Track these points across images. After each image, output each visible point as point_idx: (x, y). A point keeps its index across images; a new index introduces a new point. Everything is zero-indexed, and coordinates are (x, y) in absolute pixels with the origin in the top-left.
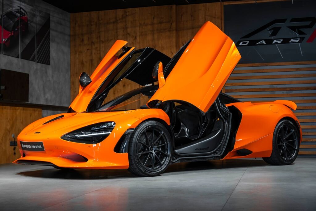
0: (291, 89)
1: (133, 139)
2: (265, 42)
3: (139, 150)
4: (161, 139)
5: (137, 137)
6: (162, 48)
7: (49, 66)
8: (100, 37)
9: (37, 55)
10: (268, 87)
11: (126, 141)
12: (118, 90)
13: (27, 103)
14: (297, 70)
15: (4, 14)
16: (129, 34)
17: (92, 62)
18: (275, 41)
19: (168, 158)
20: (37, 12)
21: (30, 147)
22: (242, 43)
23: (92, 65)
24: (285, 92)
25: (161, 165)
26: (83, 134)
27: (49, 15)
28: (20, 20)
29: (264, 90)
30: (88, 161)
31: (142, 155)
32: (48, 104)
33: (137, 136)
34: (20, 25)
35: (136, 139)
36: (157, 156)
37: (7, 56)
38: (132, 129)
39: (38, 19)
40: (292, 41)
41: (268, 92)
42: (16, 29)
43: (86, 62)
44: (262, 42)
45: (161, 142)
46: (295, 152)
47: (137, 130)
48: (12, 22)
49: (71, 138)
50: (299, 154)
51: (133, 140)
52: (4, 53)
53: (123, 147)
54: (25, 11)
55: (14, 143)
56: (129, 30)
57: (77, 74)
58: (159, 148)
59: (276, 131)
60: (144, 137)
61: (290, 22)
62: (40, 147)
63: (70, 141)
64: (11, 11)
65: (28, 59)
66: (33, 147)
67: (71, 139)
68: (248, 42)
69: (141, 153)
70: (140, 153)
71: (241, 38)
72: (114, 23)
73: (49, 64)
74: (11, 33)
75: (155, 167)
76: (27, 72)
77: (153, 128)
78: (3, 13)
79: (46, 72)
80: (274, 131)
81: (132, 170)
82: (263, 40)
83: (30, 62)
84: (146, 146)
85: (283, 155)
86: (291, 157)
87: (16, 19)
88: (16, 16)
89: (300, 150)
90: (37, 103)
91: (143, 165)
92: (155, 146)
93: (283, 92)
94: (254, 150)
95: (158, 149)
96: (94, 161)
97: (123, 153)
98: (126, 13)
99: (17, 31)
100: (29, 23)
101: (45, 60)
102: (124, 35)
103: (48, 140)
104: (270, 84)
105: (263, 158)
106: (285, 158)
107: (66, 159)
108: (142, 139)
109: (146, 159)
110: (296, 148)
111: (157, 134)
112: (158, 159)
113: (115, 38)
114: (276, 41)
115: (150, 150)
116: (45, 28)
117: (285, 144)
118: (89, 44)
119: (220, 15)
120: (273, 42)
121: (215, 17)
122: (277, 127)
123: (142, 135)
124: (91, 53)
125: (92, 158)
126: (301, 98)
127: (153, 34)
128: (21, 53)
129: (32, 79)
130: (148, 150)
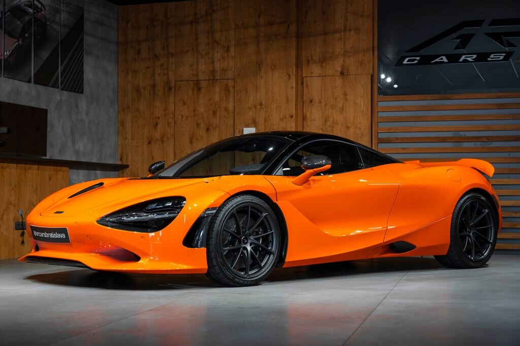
0: (490, 139)
1: (214, 225)
2: (448, 59)
3: (225, 243)
4: (262, 224)
5: (221, 222)
6: (273, 67)
7: (81, 95)
8: (168, 46)
9: (61, 78)
10: (450, 134)
11: (203, 228)
12: (198, 137)
13: (44, 157)
14: (501, 106)
15: (6, 10)
16: (217, 42)
17: (154, 89)
18: (463, 57)
19: (272, 256)
20: (62, 4)
21: (46, 235)
22: (407, 59)
23: (154, 93)
24: (479, 144)
25: (261, 268)
26: (134, 216)
27: (82, 9)
28: (33, 19)
29: (443, 140)
30: (141, 260)
31: (229, 251)
32: (80, 160)
33: (222, 220)
34: (33, 27)
35: (220, 224)
36: (254, 253)
37: (12, 80)
38: (213, 209)
39: (63, 17)
40: (491, 58)
41: (451, 144)
42: (27, 35)
43: (144, 88)
44: (442, 59)
45: (261, 230)
46: (488, 247)
47: (221, 210)
48: (19, 22)
49: (114, 222)
50: (496, 248)
51: (214, 227)
52: (5, 76)
53: (199, 237)
54: (42, 4)
55: (22, 225)
56: (217, 36)
57: (128, 108)
58: (258, 239)
59: (456, 211)
60: (233, 221)
61: (489, 26)
62: (63, 236)
63: (112, 227)
64: (19, 4)
65: (46, 84)
66: (52, 235)
67: (114, 224)
68: (418, 58)
69: (228, 248)
70: (226, 248)
71: (407, 52)
72: (191, 22)
73: (82, 92)
74: (17, 41)
75: (251, 270)
76: (44, 107)
77: (248, 207)
78: (4, 6)
79: (77, 106)
80: (454, 212)
81: (213, 274)
82: (443, 55)
83: (50, 89)
84: (237, 237)
85: (469, 252)
86: (483, 255)
87: (27, 18)
88: (26, 13)
89: (497, 241)
90: (61, 158)
91: (230, 268)
92: (252, 238)
93: (476, 145)
94: (419, 243)
95: (256, 242)
96: (151, 260)
97: (197, 247)
98: (213, 6)
99: (28, 37)
100: (48, 23)
101: (75, 85)
102: (208, 44)
103: (76, 224)
104: (454, 129)
105: (435, 256)
106: (471, 257)
107: (104, 257)
108: (231, 224)
109: (235, 257)
110: (490, 240)
111: (255, 217)
112: (255, 257)
113: (193, 49)
114: (466, 57)
115: (242, 243)
116: (76, 32)
117: (473, 234)
118: (149, 59)
119: (372, 12)
120: (459, 59)
121: (362, 16)
122: (459, 206)
123: (230, 218)
124: (153, 74)
125: (147, 255)
126: (506, 155)
127: (258, 43)
128: (34, 75)
129: (52, 117)
130: (240, 243)
